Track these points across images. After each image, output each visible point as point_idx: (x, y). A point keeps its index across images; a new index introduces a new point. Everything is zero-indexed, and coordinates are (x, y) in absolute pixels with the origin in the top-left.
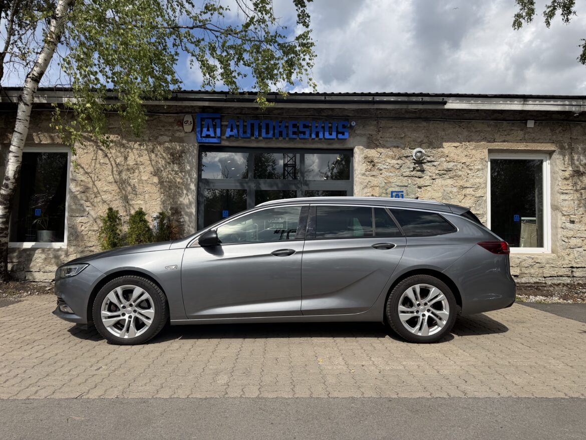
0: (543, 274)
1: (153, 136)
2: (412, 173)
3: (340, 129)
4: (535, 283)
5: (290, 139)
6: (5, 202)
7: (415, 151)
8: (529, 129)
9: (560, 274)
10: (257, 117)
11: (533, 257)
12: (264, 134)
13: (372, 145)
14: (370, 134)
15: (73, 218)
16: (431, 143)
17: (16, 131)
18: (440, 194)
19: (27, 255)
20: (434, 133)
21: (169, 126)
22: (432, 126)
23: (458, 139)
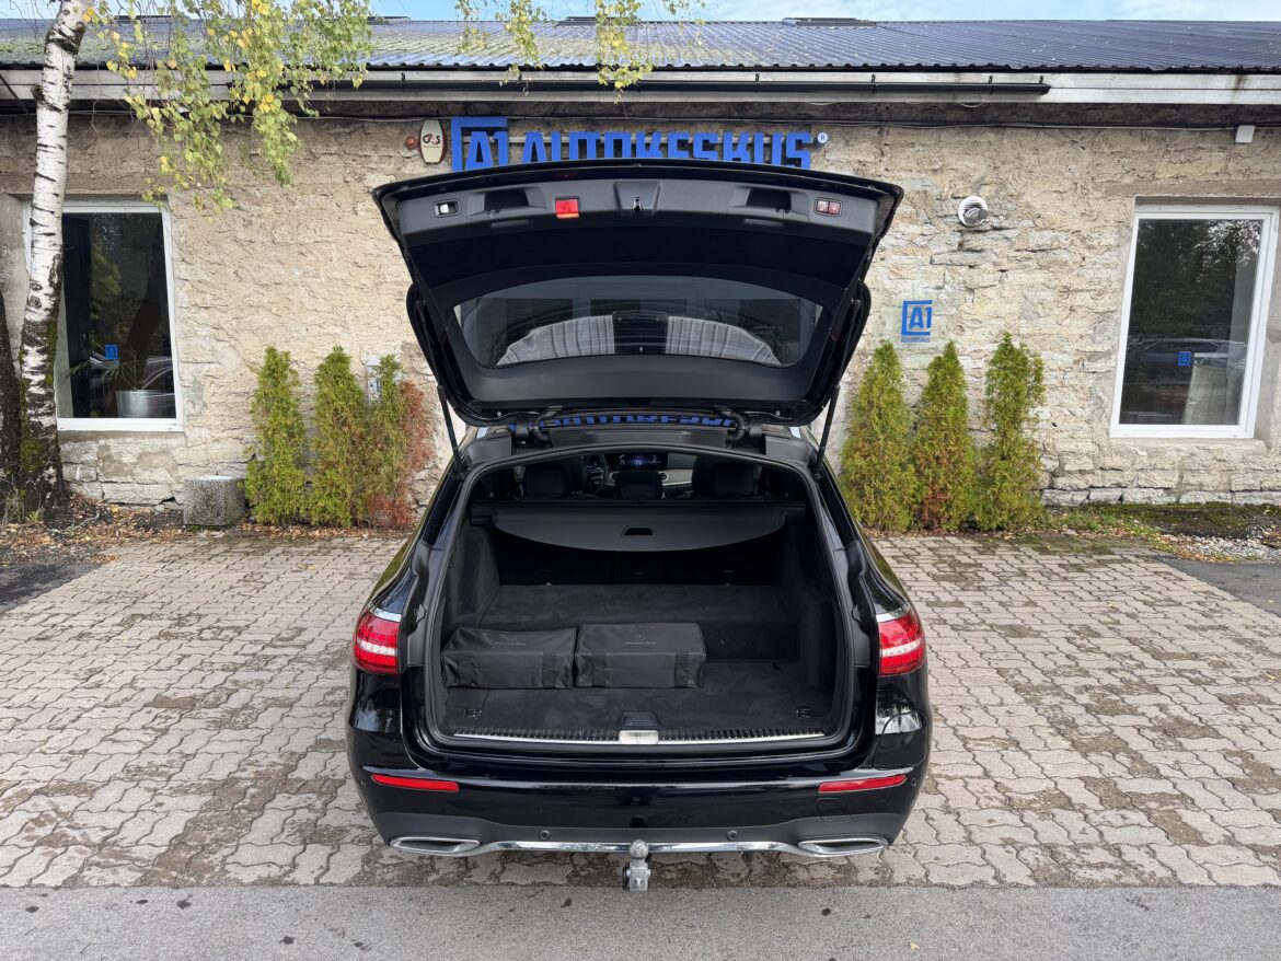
0: (1230, 483)
1: (353, 174)
2: (957, 257)
4: (1209, 505)
6: (39, 338)
7: (964, 203)
8: (1240, 147)
9: (1267, 484)
10: (591, 121)
11: (1211, 447)
14: (860, 162)
15: (192, 367)
16: (1002, 185)
17: (41, 176)
18: (1015, 308)
19: (100, 447)
20: (1011, 158)
21: (388, 147)
22: (1008, 141)
23: (1067, 174)
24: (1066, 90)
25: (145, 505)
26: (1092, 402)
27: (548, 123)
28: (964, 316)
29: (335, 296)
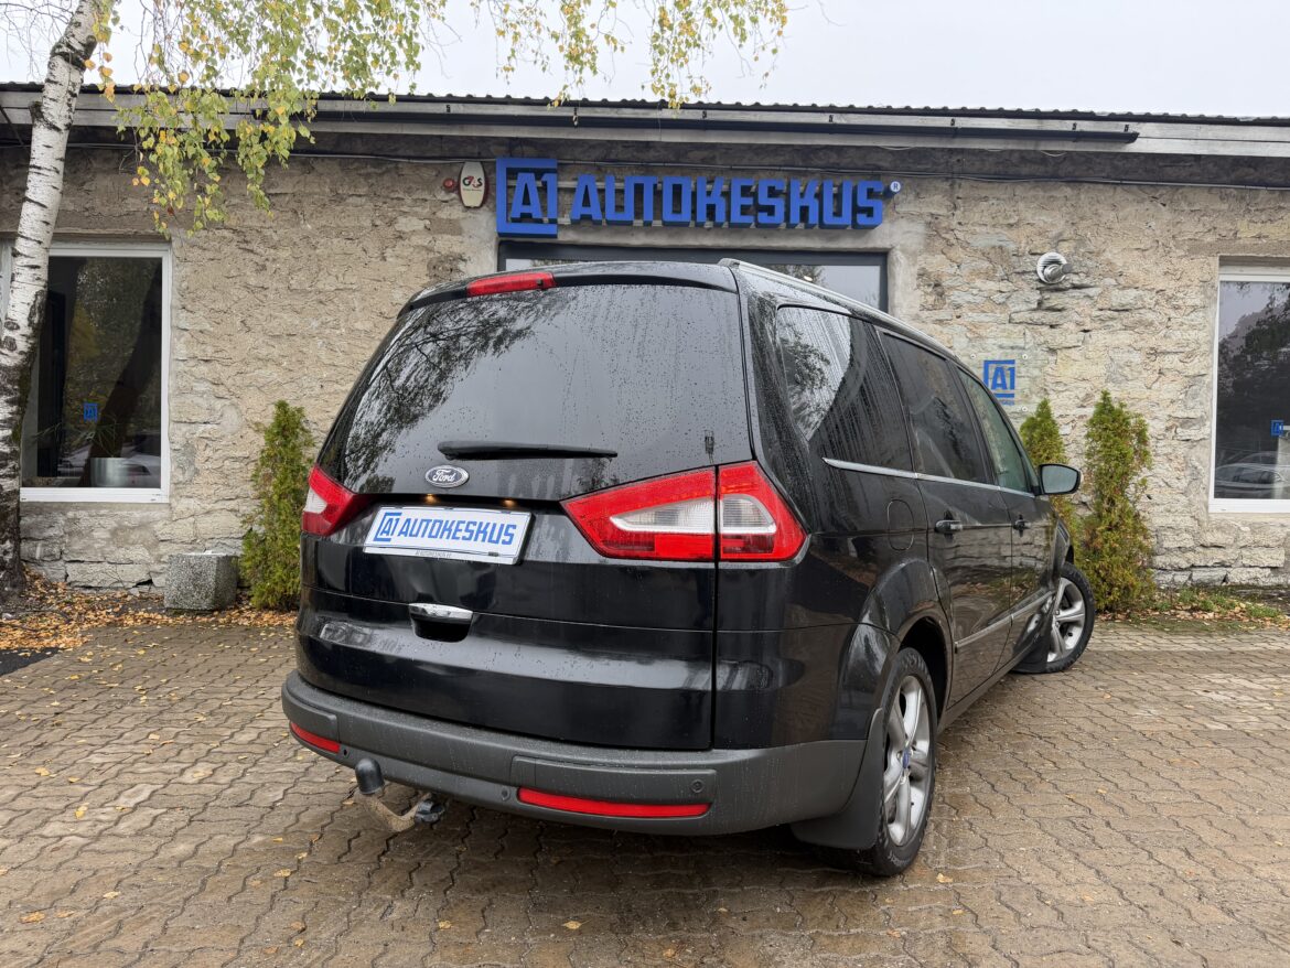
1: (382, 217)
2: (1037, 316)
3: (863, 202)
5: (732, 226)
6: (9, 386)
7: (1042, 259)
10: (647, 168)
12: (668, 215)
13: (939, 244)
14: (932, 215)
15: (185, 428)
16: (1081, 241)
17: (30, 201)
18: (1101, 370)
19: (68, 520)
20: (1089, 214)
21: (423, 190)
22: (1085, 196)
23: (1147, 231)
24: (1151, 141)
25: (117, 589)
26: (1188, 472)
27: (599, 168)
28: (1048, 378)
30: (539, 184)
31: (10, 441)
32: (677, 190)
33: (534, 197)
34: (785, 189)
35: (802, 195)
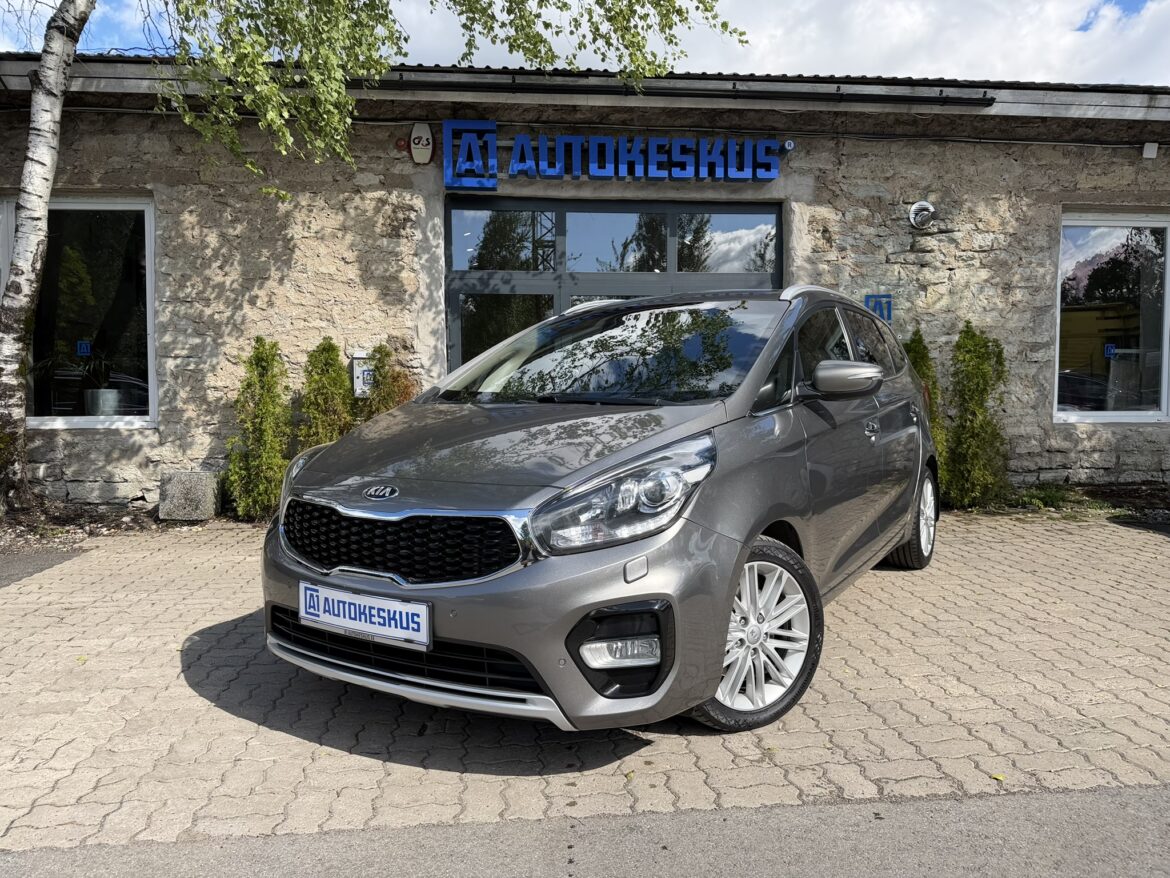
0: (1161, 464)
1: (342, 173)
2: (910, 257)
3: (762, 158)
4: (1144, 483)
5: (650, 180)
6: (15, 325)
7: (914, 207)
8: (1146, 162)
10: (576, 130)
11: (1142, 430)
12: (594, 170)
13: (826, 195)
14: (820, 170)
15: (170, 362)
16: (947, 191)
17: (32, 160)
18: (964, 302)
20: (953, 168)
21: (378, 149)
22: (951, 152)
23: (1002, 183)
24: (1005, 106)
25: (114, 504)
26: (1036, 389)
27: (533, 129)
28: (919, 310)
29: (320, 290)
30: (481, 143)
31: (17, 374)
32: (602, 148)
33: (476, 153)
34: (694, 147)
35: (710, 153)
